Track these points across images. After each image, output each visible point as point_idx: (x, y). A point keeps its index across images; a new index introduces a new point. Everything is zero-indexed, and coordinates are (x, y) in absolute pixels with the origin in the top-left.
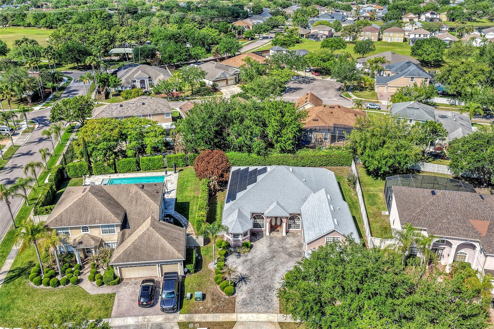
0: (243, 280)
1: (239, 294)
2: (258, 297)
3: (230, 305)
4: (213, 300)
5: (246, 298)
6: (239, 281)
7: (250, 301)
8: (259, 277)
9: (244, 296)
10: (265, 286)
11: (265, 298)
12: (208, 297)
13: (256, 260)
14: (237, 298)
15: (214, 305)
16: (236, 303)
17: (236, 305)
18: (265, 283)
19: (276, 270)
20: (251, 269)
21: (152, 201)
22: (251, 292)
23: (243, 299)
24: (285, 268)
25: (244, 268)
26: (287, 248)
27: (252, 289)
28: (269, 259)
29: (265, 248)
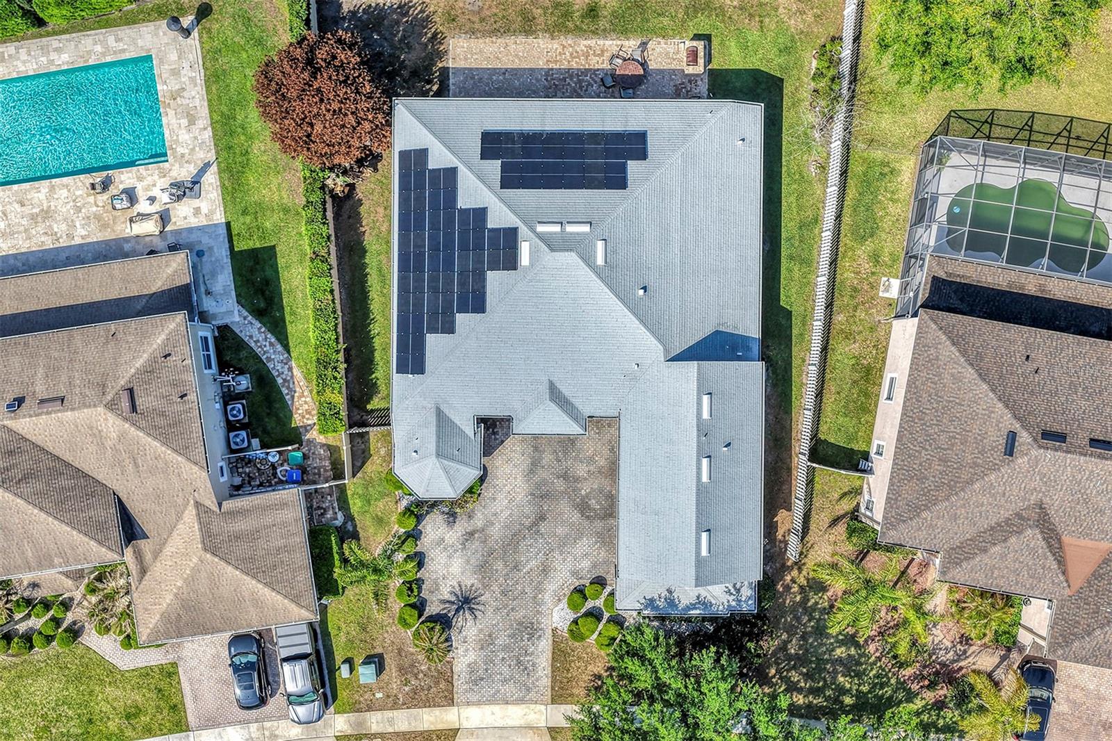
0: (466, 606)
1: (460, 651)
2: (503, 659)
3: (443, 685)
4: (401, 669)
5: (476, 662)
6: (457, 611)
7: (486, 670)
8: (504, 593)
9: (471, 657)
10: (520, 624)
11: (519, 662)
12: (391, 663)
13: (496, 531)
14: (455, 662)
15: (406, 685)
16: (456, 677)
17: (455, 684)
18: (520, 614)
19: (545, 570)
20: (483, 568)
21: (180, 459)
22: (487, 642)
23: (469, 665)
24: (569, 566)
25: (468, 562)
26: (577, 480)
27: (490, 636)
28: (530, 528)
29: (520, 478)
